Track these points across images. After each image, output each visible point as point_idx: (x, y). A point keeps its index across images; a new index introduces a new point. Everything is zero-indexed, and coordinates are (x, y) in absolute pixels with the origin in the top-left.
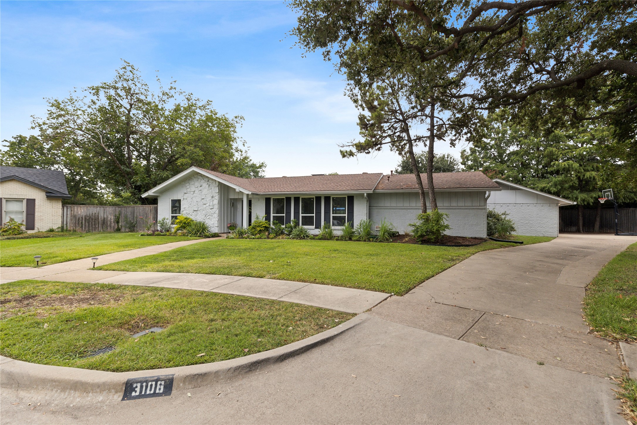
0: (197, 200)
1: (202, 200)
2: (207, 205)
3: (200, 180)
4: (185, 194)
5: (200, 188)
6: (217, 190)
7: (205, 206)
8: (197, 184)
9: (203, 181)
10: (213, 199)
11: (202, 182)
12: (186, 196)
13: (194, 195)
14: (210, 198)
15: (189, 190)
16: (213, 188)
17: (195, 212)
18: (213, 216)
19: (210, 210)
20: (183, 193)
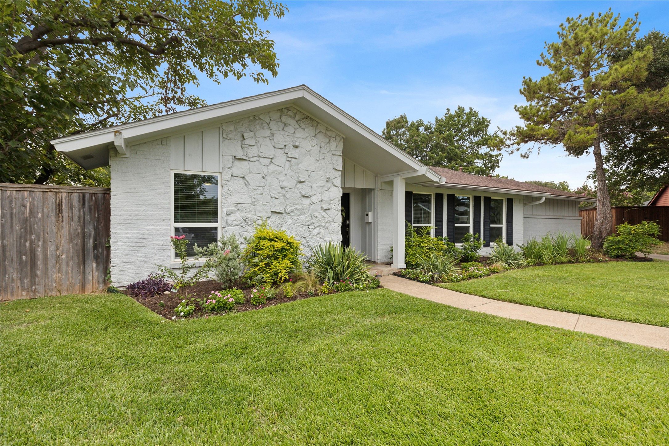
0: (285, 184)
1: (300, 185)
2: (314, 199)
3: (290, 129)
4: (237, 163)
5: (294, 153)
6: (339, 163)
7: (306, 202)
8: (281, 138)
9: (300, 134)
10: (329, 185)
11: (298, 135)
12: (240, 168)
13: (272, 168)
14: (323, 182)
15: (252, 152)
16: (329, 156)
17: (274, 218)
18: (330, 228)
19: (324, 214)
20: (231, 159)
